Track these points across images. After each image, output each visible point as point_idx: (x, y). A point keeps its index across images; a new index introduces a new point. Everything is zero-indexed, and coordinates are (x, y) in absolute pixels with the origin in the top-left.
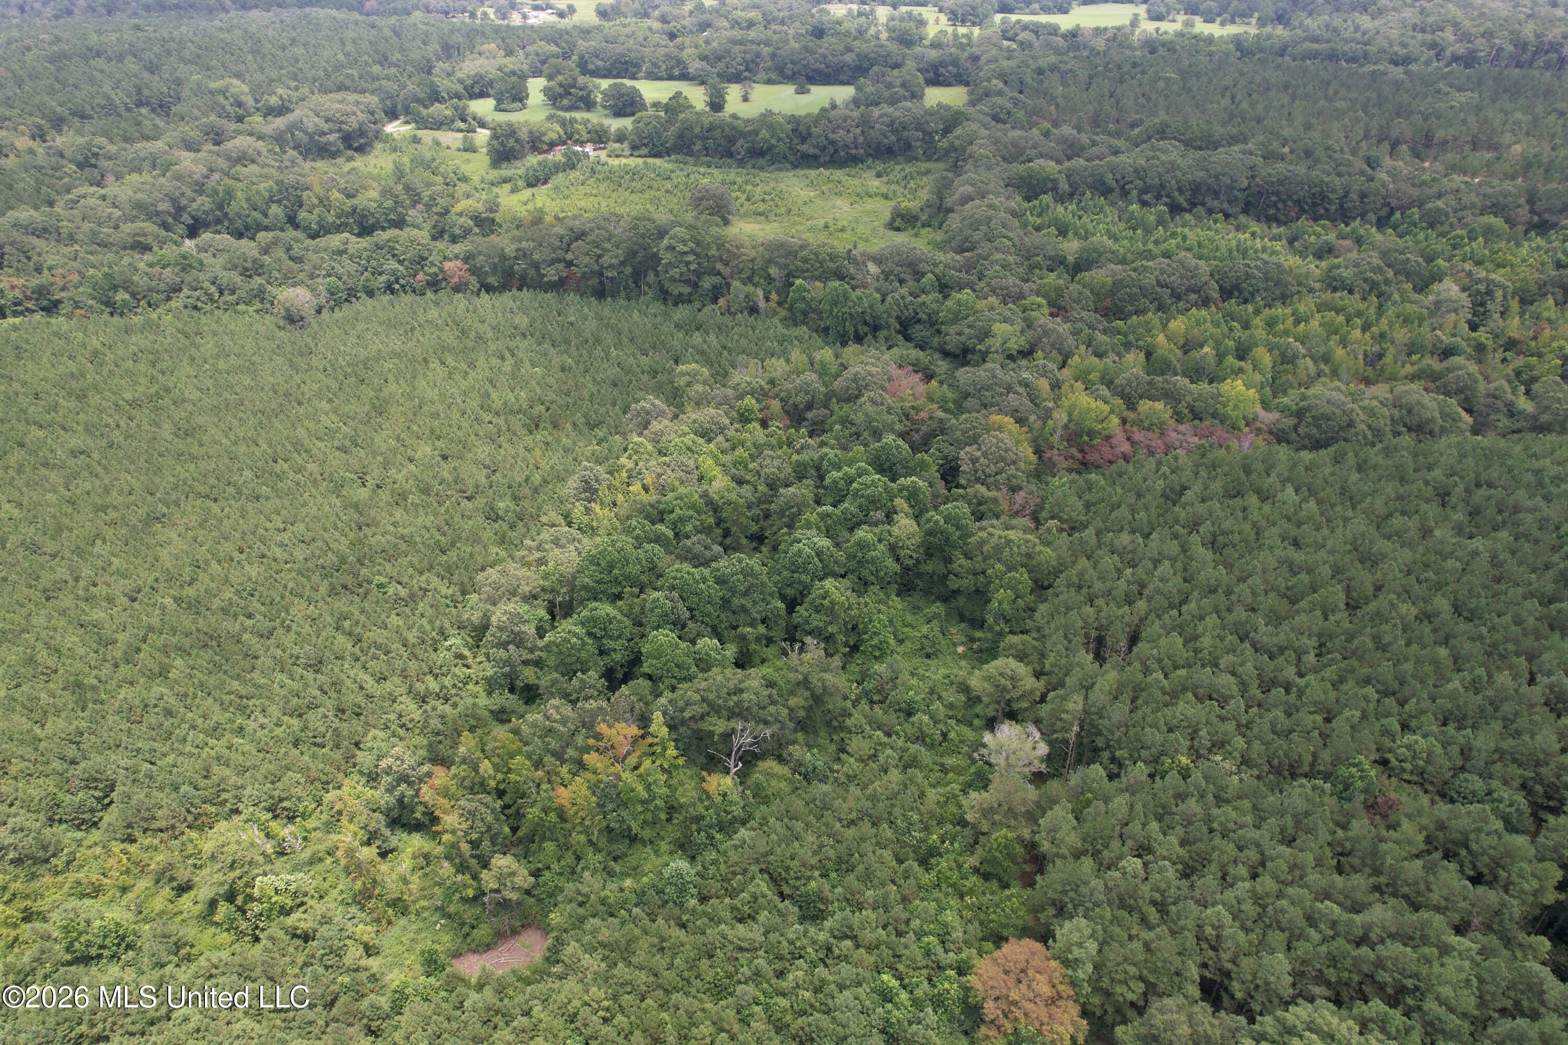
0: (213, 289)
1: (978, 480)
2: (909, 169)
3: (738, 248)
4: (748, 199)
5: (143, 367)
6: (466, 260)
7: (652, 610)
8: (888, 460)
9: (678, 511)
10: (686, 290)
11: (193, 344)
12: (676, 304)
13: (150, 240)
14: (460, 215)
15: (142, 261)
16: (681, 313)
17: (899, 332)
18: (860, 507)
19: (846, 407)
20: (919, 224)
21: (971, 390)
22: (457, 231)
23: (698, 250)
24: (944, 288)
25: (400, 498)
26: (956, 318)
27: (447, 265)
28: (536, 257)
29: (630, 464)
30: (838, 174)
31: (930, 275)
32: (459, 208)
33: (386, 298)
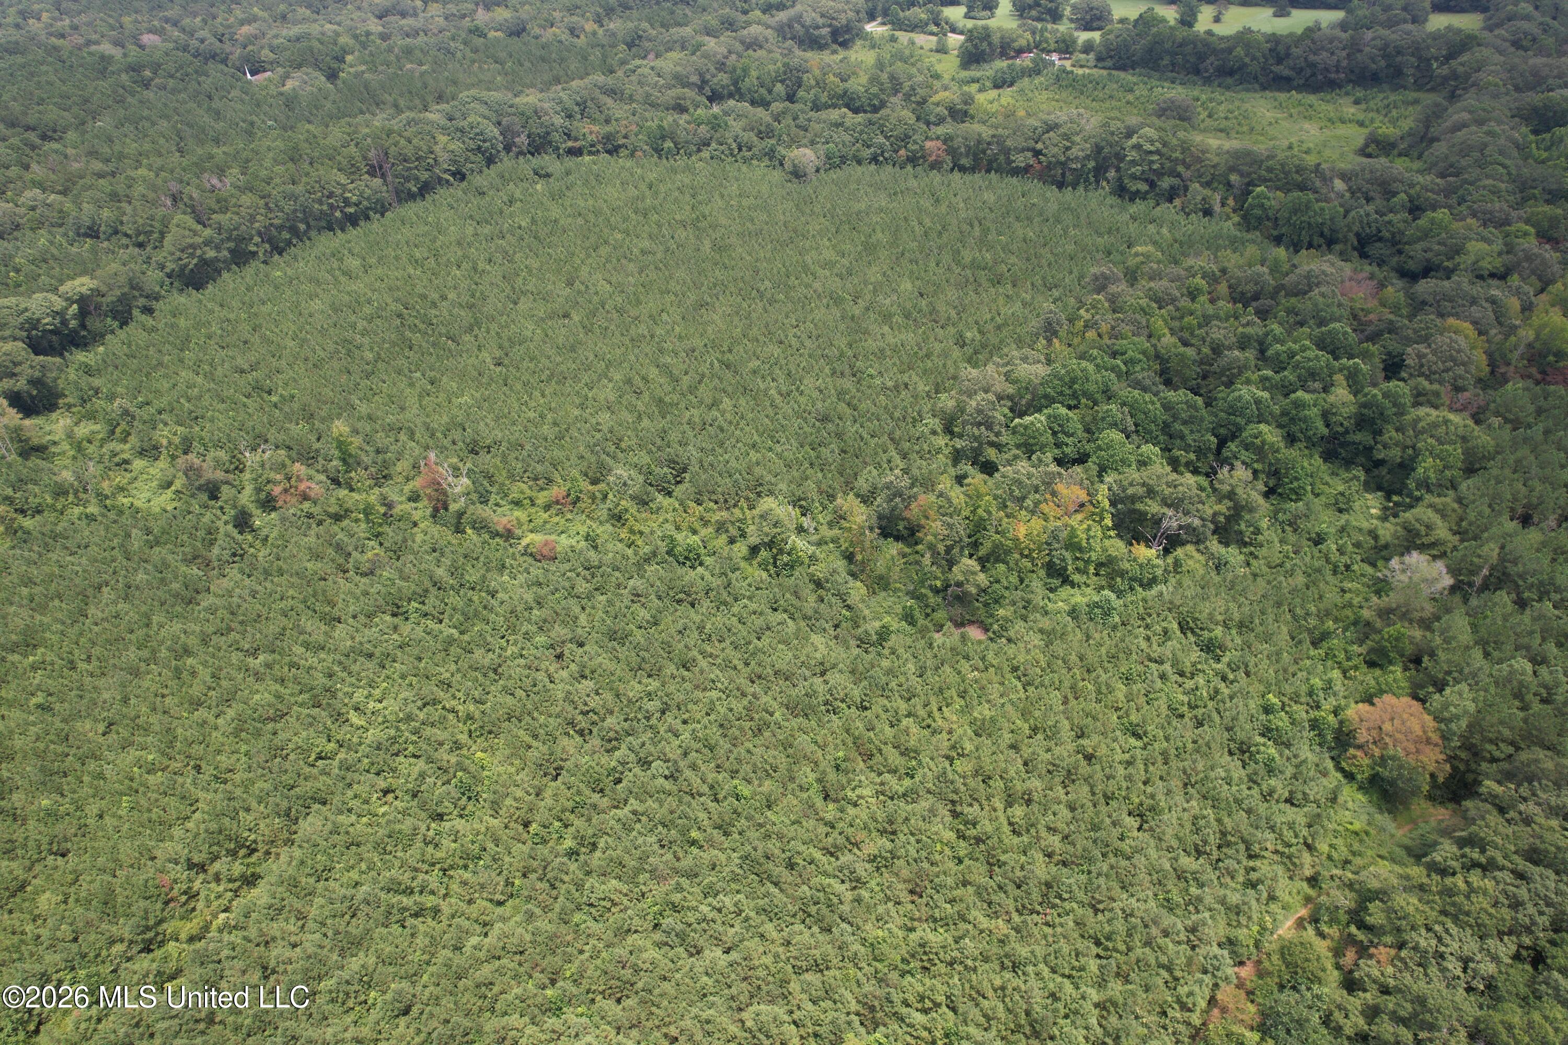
0: (734, 146)
1: (1421, 374)
2: (1393, 97)
3: (1203, 152)
4: (1210, 116)
5: (688, 197)
6: (945, 142)
7: (1103, 419)
8: (1332, 342)
9: (1130, 353)
10: (1144, 187)
11: (721, 185)
12: (1132, 200)
13: (688, 103)
14: (937, 104)
15: (683, 119)
16: (1138, 207)
17: (1354, 249)
18: (1299, 377)
19: (1293, 300)
20: (1396, 152)
21: (1430, 299)
22: (932, 119)
23: (1164, 150)
24: (1415, 209)
25: (887, 318)
26: (1426, 235)
27: (928, 144)
28: (1009, 143)
29: (1087, 316)
30: (1312, 99)
31: (1403, 196)
32: (936, 98)
33: (873, 167)
